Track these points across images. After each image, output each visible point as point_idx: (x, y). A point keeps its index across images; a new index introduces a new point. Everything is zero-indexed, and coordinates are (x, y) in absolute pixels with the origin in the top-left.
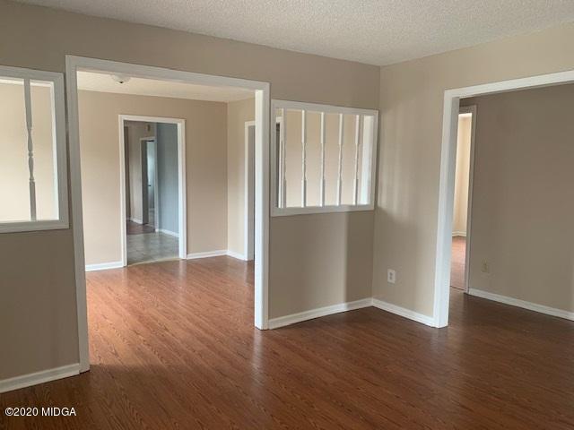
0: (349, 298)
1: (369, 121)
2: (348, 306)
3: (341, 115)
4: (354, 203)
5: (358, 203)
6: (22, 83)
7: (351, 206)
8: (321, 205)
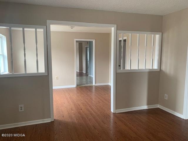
0: (148, 104)
1: (158, 37)
2: (148, 107)
3: (146, 35)
4: (151, 68)
5: (153, 68)
6: (35, 30)
7: (150, 69)
8: (137, 69)
